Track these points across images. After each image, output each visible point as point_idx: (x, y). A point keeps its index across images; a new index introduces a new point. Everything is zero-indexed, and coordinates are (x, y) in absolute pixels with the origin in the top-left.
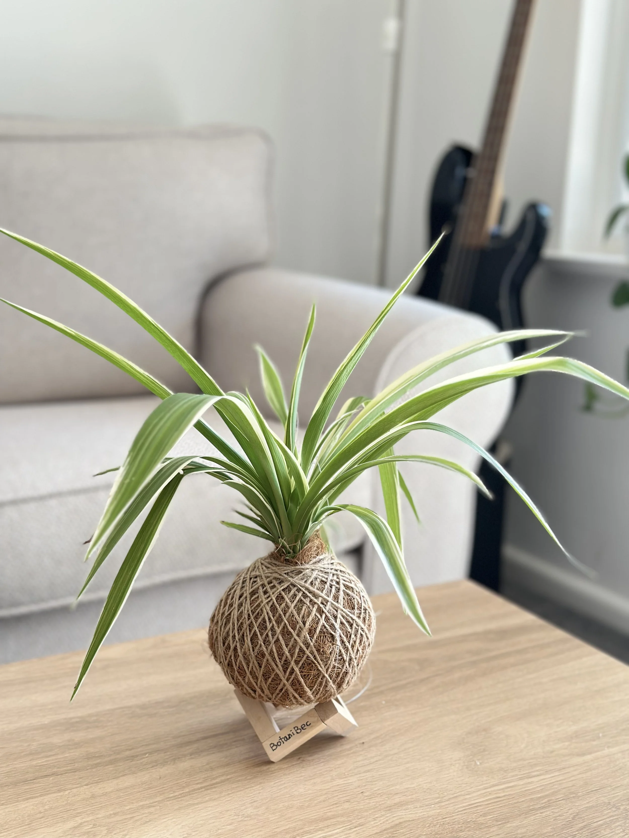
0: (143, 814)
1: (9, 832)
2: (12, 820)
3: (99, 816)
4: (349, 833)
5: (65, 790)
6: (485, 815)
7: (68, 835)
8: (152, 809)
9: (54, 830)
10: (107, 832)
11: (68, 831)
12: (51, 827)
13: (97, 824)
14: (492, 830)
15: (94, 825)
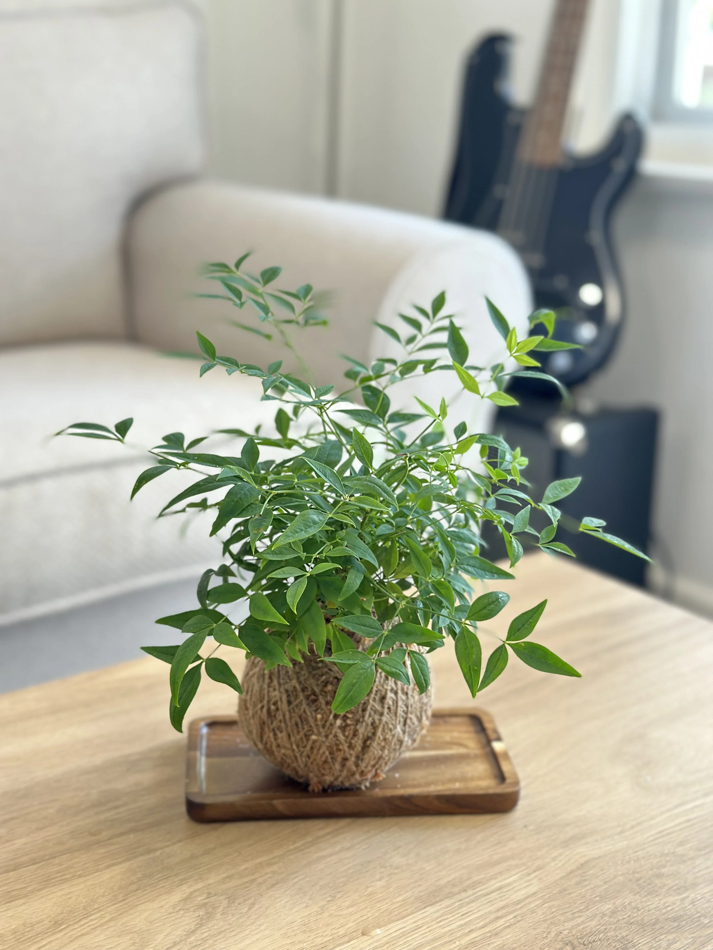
0: (266, 874)
1: (102, 913)
2: (100, 896)
3: (211, 881)
4: (529, 880)
5: (155, 850)
6: (682, 843)
7: (180, 910)
8: (275, 868)
9: (159, 906)
10: (229, 901)
11: (177, 904)
12: (153, 901)
13: (212, 892)
14: (698, 862)
15: (209, 893)
